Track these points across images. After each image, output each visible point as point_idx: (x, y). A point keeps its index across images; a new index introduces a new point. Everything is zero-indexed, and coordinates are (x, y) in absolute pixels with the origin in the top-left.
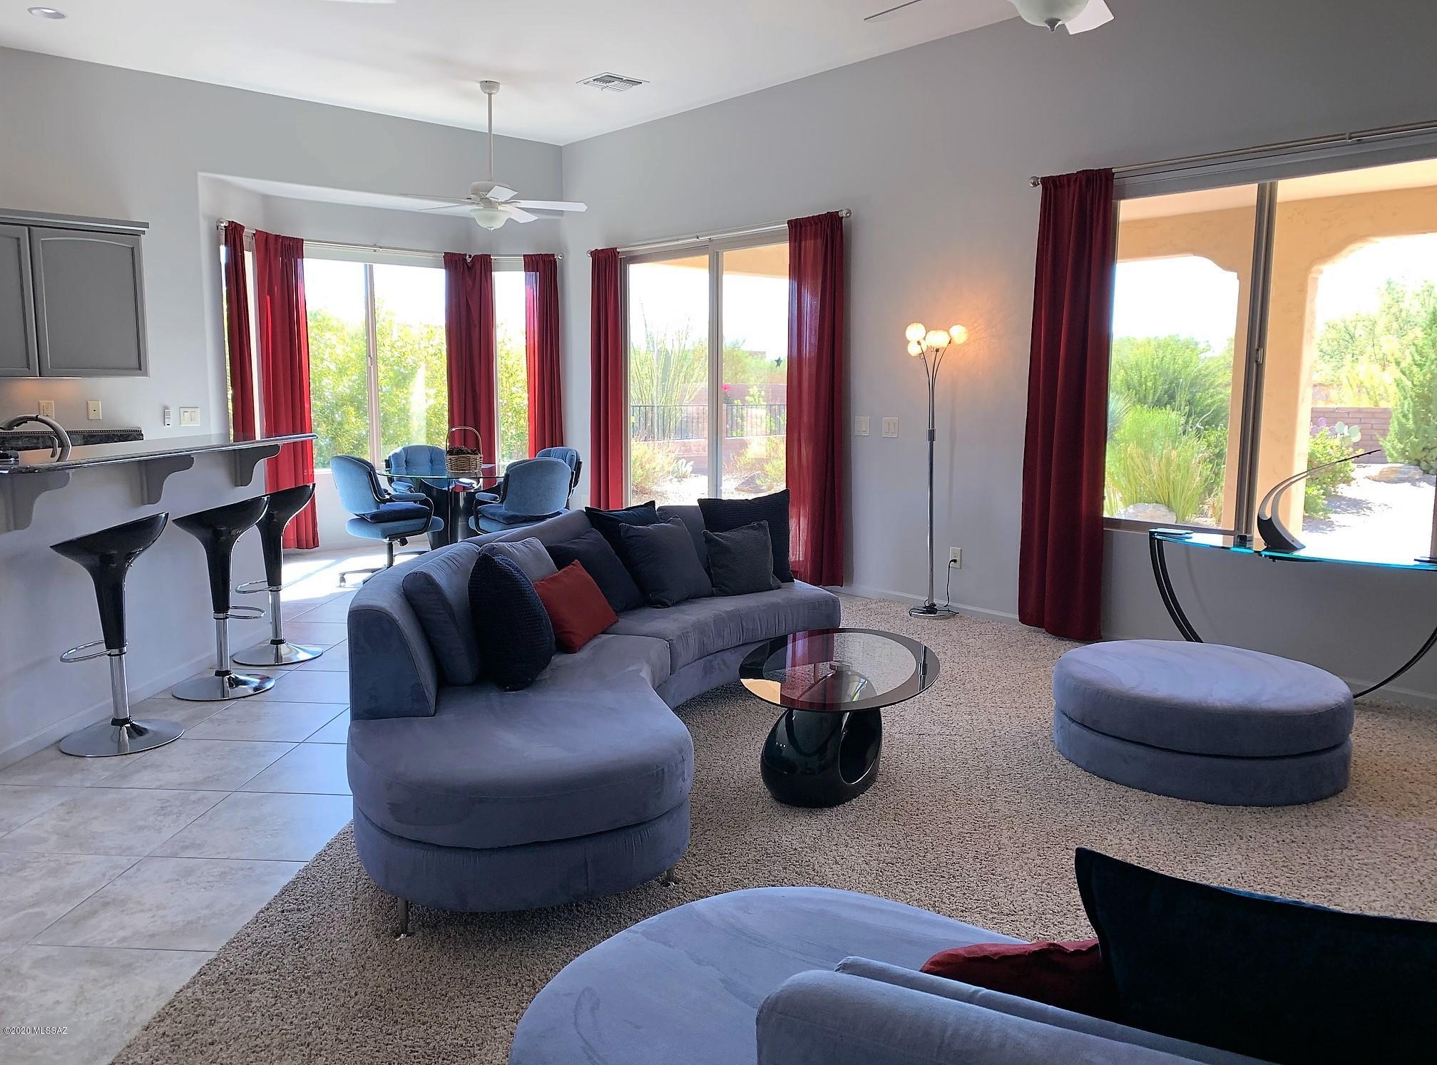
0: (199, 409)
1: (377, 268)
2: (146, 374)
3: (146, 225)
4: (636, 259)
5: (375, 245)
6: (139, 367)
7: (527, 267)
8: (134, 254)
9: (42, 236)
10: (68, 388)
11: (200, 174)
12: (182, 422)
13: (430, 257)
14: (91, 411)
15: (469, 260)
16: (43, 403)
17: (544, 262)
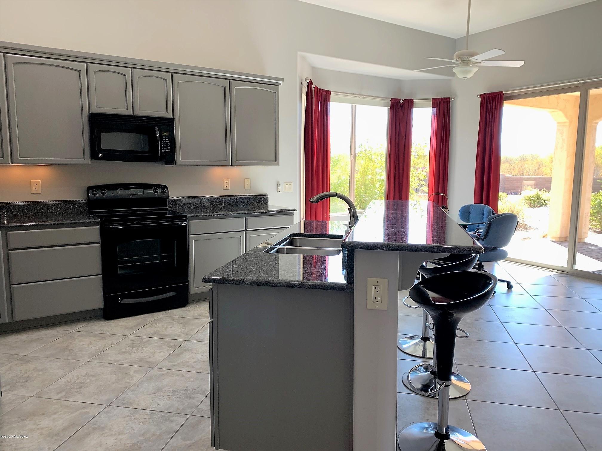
0: (292, 183)
1: (358, 106)
2: (278, 164)
3: (282, 80)
4: (510, 98)
5: (359, 95)
6: (275, 160)
7: (433, 105)
8: (276, 95)
9: (236, 86)
10: (236, 171)
11: (299, 53)
12: (285, 190)
13: (382, 101)
14: (246, 184)
15: (401, 102)
16: (225, 180)
17: (444, 102)
